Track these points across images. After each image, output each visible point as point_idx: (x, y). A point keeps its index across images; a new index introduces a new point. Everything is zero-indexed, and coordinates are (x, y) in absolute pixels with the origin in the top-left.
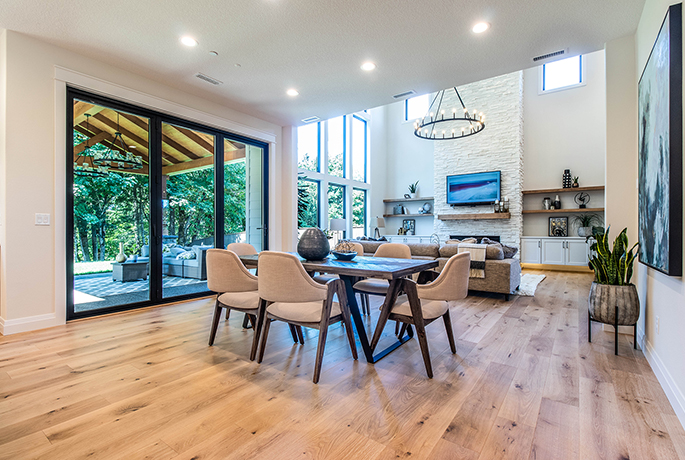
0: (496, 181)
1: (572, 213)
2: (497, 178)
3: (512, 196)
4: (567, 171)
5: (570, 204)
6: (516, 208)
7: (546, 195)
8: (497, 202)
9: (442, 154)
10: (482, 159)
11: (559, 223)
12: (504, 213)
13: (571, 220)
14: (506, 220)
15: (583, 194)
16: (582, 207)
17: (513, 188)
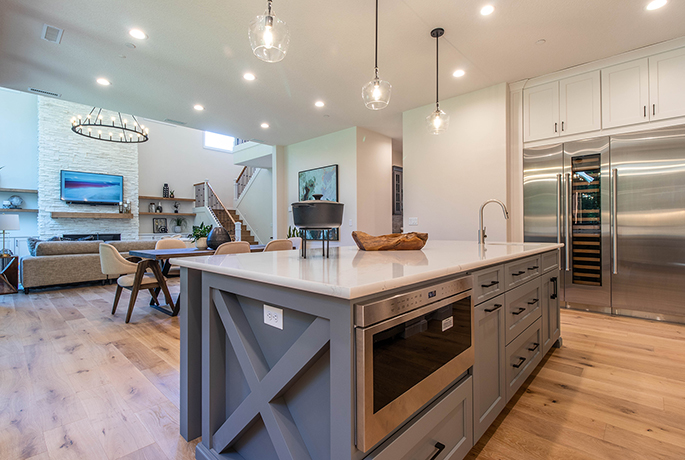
0: (119, 184)
1: (169, 215)
2: (119, 182)
3: (131, 199)
4: (166, 185)
5: (168, 209)
6: (135, 210)
7: (152, 201)
8: (121, 203)
9: (52, 144)
10: (103, 161)
11: (161, 224)
12: (126, 214)
13: (168, 221)
14: (126, 219)
15: (176, 203)
16: (176, 212)
17: (133, 193)
